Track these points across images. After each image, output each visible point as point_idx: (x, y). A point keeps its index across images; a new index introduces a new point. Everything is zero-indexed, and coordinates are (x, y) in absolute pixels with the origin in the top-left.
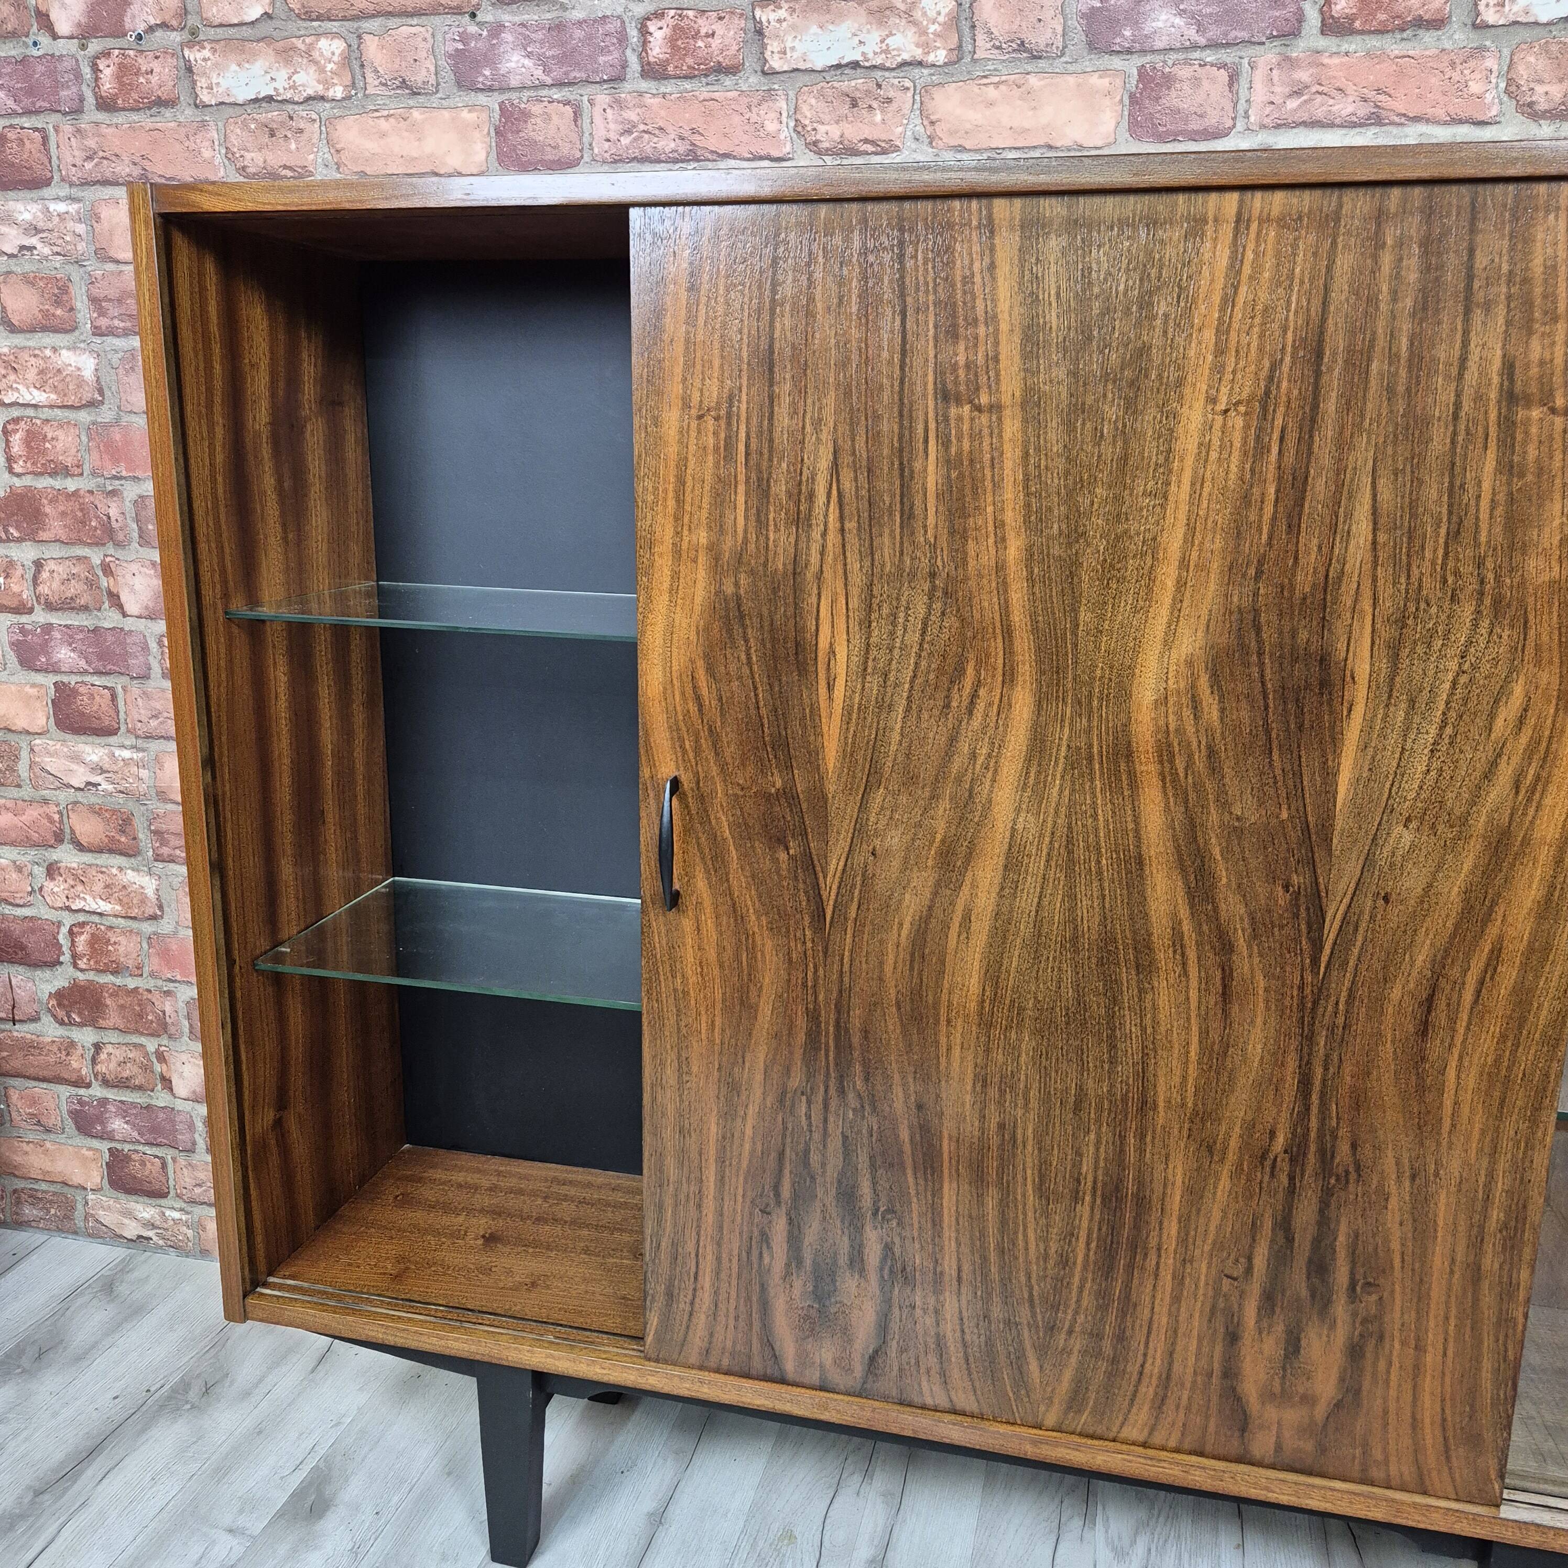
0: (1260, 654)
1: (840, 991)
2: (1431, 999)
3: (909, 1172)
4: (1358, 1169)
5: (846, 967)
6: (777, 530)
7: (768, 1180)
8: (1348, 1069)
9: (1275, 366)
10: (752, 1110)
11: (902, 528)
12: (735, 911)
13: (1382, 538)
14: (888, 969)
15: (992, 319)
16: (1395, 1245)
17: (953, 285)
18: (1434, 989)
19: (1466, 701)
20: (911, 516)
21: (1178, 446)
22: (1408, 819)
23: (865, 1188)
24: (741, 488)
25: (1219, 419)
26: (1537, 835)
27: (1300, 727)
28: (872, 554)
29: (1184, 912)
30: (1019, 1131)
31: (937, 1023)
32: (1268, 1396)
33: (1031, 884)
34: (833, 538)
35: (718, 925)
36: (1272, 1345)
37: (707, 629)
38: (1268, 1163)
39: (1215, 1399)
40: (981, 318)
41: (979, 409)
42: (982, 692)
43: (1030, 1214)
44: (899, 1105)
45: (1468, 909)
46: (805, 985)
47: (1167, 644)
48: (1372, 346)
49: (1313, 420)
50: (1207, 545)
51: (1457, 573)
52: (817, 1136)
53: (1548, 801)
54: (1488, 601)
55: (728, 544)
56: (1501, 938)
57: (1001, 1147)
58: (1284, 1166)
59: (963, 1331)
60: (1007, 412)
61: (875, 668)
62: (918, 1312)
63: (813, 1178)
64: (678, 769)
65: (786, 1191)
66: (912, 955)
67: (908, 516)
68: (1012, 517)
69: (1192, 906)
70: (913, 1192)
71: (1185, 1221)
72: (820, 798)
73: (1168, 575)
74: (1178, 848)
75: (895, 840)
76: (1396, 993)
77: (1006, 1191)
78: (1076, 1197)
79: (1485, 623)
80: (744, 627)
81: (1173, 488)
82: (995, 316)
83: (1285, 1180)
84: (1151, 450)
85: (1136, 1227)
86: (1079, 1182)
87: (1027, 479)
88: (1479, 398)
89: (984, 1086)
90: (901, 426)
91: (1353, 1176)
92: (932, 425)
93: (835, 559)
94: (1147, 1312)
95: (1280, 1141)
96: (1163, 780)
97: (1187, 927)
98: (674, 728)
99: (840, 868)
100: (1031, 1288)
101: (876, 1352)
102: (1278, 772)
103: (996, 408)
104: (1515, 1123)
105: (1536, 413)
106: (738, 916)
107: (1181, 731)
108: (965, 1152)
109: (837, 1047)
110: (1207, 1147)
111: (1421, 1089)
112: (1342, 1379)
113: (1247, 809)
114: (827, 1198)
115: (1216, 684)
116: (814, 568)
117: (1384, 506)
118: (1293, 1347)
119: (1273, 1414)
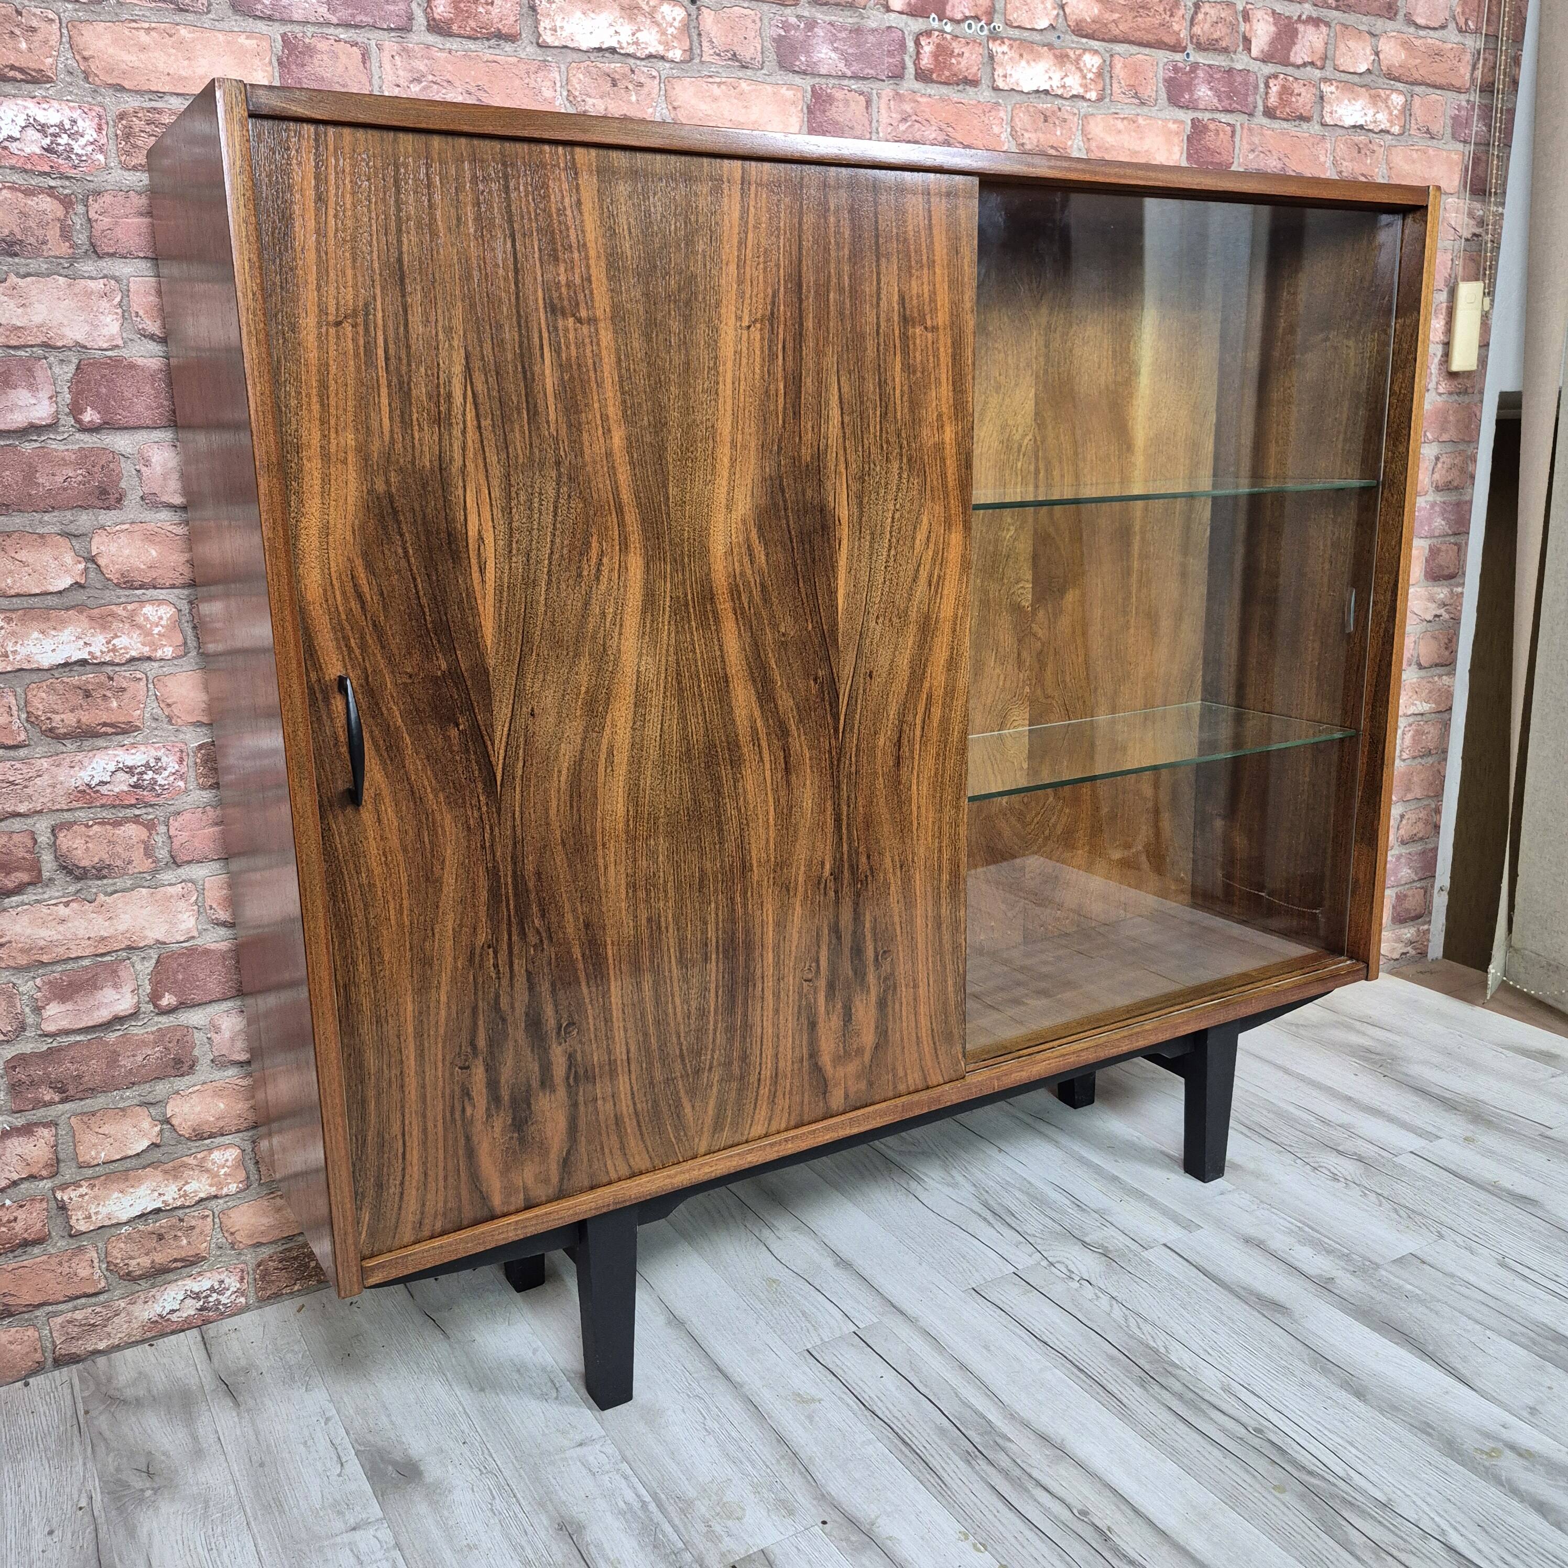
0: (786, 510)
1: (515, 843)
2: (899, 741)
3: (584, 984)
4: (872, 873)
5: (518, 822)
6: (421, 429)
7: (465, 1036)
8: (861, 802)
9: (775, 294)
10: (445, 978)
11: (529, 424)
12: (413, 793)
13: (846, 419)
14: (553, 812)
15: (582, 247)
16: (897, 919)
17: (550, 216)
18: (901, 732)
19: (900, 529)
20: (536, 413)
21: (721, 354)
22: (878, 617)
23: (549, 1011)
24: (384, 391)
25: (745, 332)
26: (942, 615)
27: (814, 561)
28: (507, 448)
29: (757, 713)
30: (663, 919)
31: (595, 849)
32: (837, 1060)
33: (654, 715)
34: (472, 435)
35: (398, 811)
36: (836, 1022)
37: (363, 527)
38: (822, 886)
39: (806, 1077)
40: (575, 245)
41: (580, 320)
42: (605, 560)
43: (675, 984)
44: (570, 930)
45: (913, 672)
46: (483, 847)
47: (729, 509)
48: (829, 282)
49: (801, 334)
50: (747, 430)
51: (888, 442)
52: (505, 982)
53: (945, 592)
54: (905, 460)
55: (376, 447)
56: (930, 688)
57: (651, 938)
58: (831, 885)
59: (634, 1104)
60: (602, 325)
61: (518, 550)
62: (600, 1102)
63: (504, 1020)
64: (345, 666)
65: (481, 1043)
66: (571, 796)
67: (533, 413)
68: (613, 411)
69: (761, 707)
70: (587, 1001)
71: (777, 948)
72: (481, 672)
73: (724, 454)
74: (748, 664)
75: (549, 698)
76: (881, 743)
77: (657, 971)
78: (706, 959)
79: (905, 475)
80: (399, 522)
81: (721, 386)
82: (585, 245)
83: (832, 894)
84: (704, 355)
85: (747, 967)
86: (706, 945)
87: (621, 381)
88: (888, 320)
89: (635, 891)
90: (520, 335)
91: (870, 878)
92: (545, 335)
93: (475, 454)
94: (759, 1030)
95: (828, 867)
96: (735, 614)
97: (759, 723)
98: (338, 628)
99: (505, 732)
100: (681, 1044)
101: (568, 1153)
102: (804, 595)
103: (592, 320)
104: (949, 812)
105: (918, 330)
106: (416, 798)
107: (743, 574)
108: (624, 951)
109: (516, 895)
110: (786, 888)
111: (900, 803)
112: (877, 1027)
113: (787, 626)
114: (518, 1034)
115: (761, 535)
116: (458, 462)
117: (846, 397)
118: (848, 1017)
119: (840, 1072)
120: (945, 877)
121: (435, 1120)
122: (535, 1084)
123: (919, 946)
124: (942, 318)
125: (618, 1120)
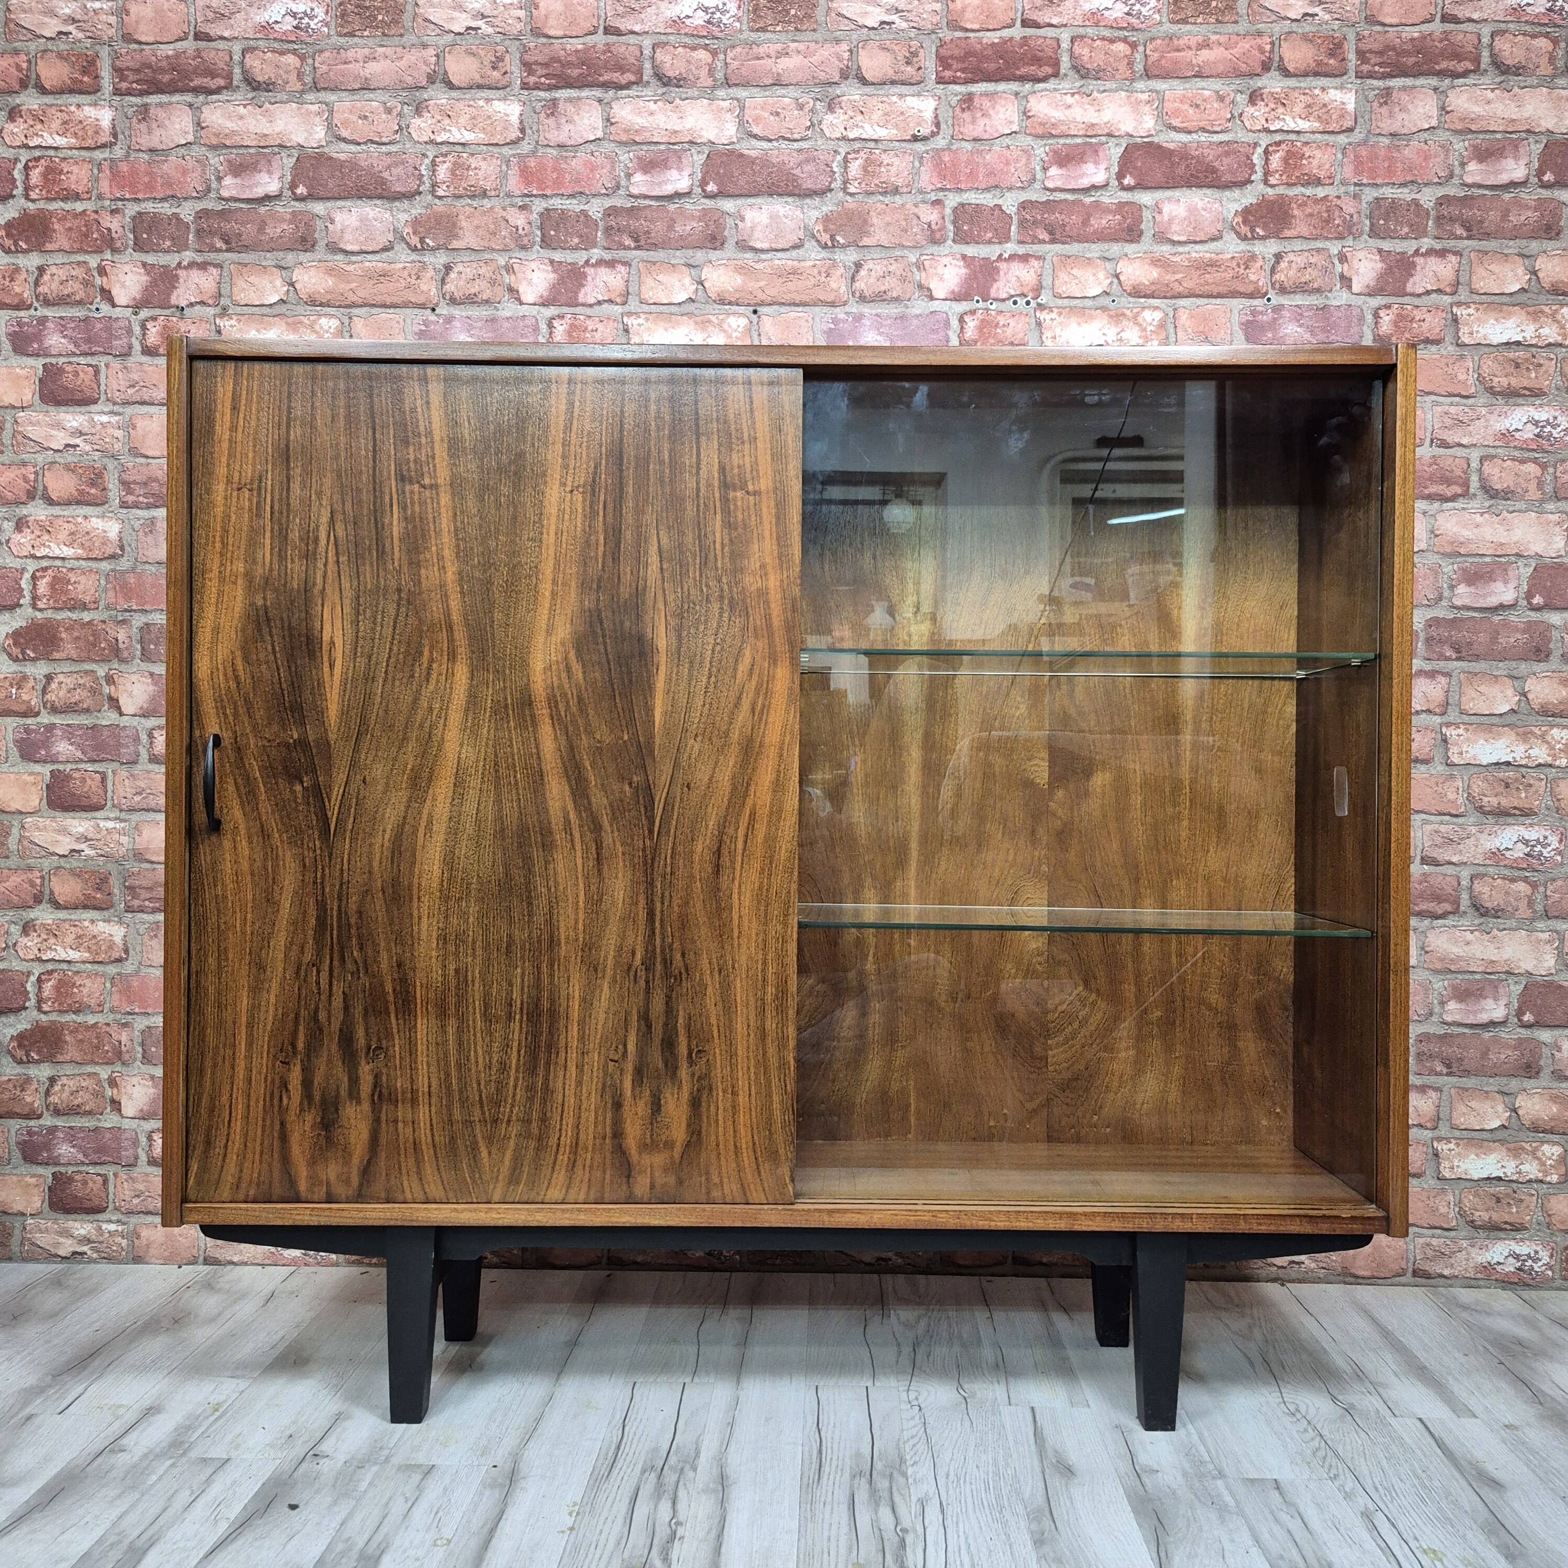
0: (604, 636)
1: (341, 885)
2: (719, 850)
3: (393, 1016)
4: (687, 970)
5: (346, 867)
6: (293, 561)
7: (287, 1036)
8: (676, 902)
9: (597, 467)
10: (275, 984)
11: (377, 560)
12: (263, 832)
13: (666, 566)
14: (376, 864)
15: (429, 433)
16: (713, 1021)
17: (404, 413)
18: (720, 842)
19: (720, 661)
20: (383, 552)
21: (545, 511)
22: (696, 735)
23: (360, 1033)
24: (268, 535)
25: (568, 495)
26: (767, 740)
27: (631, 681)
28: (358, 577)
29: (570, 806)
30: (470, 974)
31: (411, 899)
32: (644, 1147)
33: (472, 795)
34: (331, 566)
35: (250, 843)
36: (643, 1107)
37: (243, 630)
38: (632, 973)
39: (608, 1155)
40: (423, 434)
41: (424, 487)
42: (435, 666)
43: (479, 1035)
44: (384, 965)
45: (734, 788)
46: (315, 883)
48: (649, 455)
49: (621, 497)
50: (568, 569)
51: (708, 586)
52: (324, 997)
53: (771, 720)
54: (726, 602)
55: (258, 573)
56: (754, 805)
57: (457, 988)
58: (642, 974)
59: (433, 1136)
60: (442, 489)
61: (362, 653)
62: (400, 1125)
63: (321, 1030)
64: (221, 727)
65: (301, 1045)
66: (393, 852)
67: (381, 553)
68: (448, 553)
69: (575, 801)
70: (395, 1031)
71: (582, 1023)
72: (325, 743)
73: (546, 588)
74: (563, 763)
75: (379, 771)
76: (699, 848)
77: (462, 1020)
78: (510, 1017)
79: (726, 615)
80: (270, 628)
81: (545, 536)
82: (431, 432)
83: (642, 983)
84: (530, 513)
85: (550, 1033)
86: (511, 1005)
87: (456, 529)
88: (709, 485)
89: (445, 942)
90: (375, 496)
91: (684, 976)
92: (395, 496)
93: (333, 581)
94: (561, 1097)
95: (638, 956)
96: (552, 719)
97: (572, 816)
98: (219, 700)
99: (341, 793)
100: (480, 1092)
101: (369, 1162)
102: (620, 710)
103: (434, 487)
104: (775, 928)
105: (739, 494)
106: (265, 834)
107: (561, 687)
108: (432, 995)
109: (339, 927)
110: (593, 968)
111: (719, 910)
112: (689, 1125)
113: (604, 735)
114: (331, 1046)
115: (579, 656)
116: (319, 587)
117: (665, 547)
118: (656, 1106)
119: (647, 1160)
120: (770, 990)
121: (257, 1101)
122: (343, 1093)
123: (740, 1053)
124: (765, 484)
125: (416, 1145)
